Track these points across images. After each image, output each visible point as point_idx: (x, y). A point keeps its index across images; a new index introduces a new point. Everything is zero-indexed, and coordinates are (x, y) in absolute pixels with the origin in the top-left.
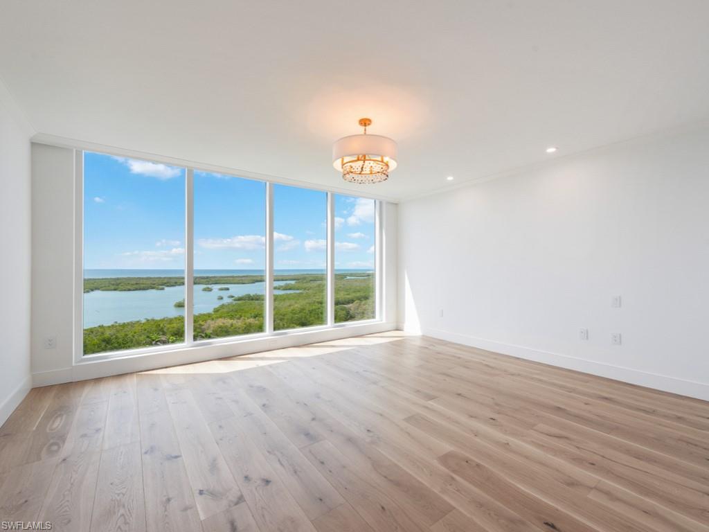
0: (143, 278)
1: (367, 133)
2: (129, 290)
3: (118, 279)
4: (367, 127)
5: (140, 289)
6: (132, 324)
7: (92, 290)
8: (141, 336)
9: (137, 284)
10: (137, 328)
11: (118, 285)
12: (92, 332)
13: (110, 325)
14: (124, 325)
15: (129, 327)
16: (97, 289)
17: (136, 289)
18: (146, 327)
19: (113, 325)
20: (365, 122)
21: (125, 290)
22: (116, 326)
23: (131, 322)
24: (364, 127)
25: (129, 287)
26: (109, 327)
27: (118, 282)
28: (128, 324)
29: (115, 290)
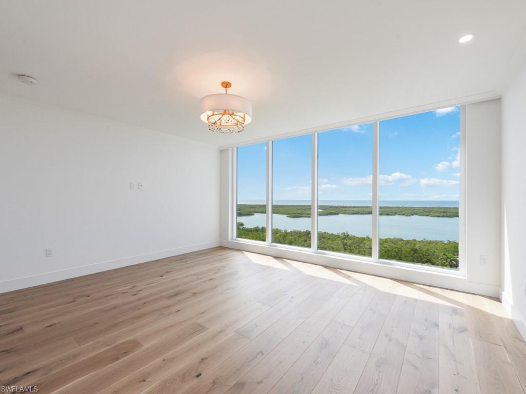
0: (450, 208)
1: (228, 93)
2: (438, 216)
3: (430, 208)
4: (228, 89)
5: (447, 217)
6: (436, 243)
7: (412, 215)
8: (441, 252)
9: (444, 212)
10: (440, 245)
11: (430, 212)
12: (408, 243)
13: (420, 240)
14: (430, 242)
15: (434, 244)
16: (416, 214)
17: (444, 216)
18: (446, 247)
19: (422, 241)
20: (226, 85)
21: (434, 216)
22: (424, 242)
23: (436, 241)
24: (225, 89)
25: (438, 214)
26: (420, 241)
27: (430, 210)
28: (433, 241)
29: (427, 215)
